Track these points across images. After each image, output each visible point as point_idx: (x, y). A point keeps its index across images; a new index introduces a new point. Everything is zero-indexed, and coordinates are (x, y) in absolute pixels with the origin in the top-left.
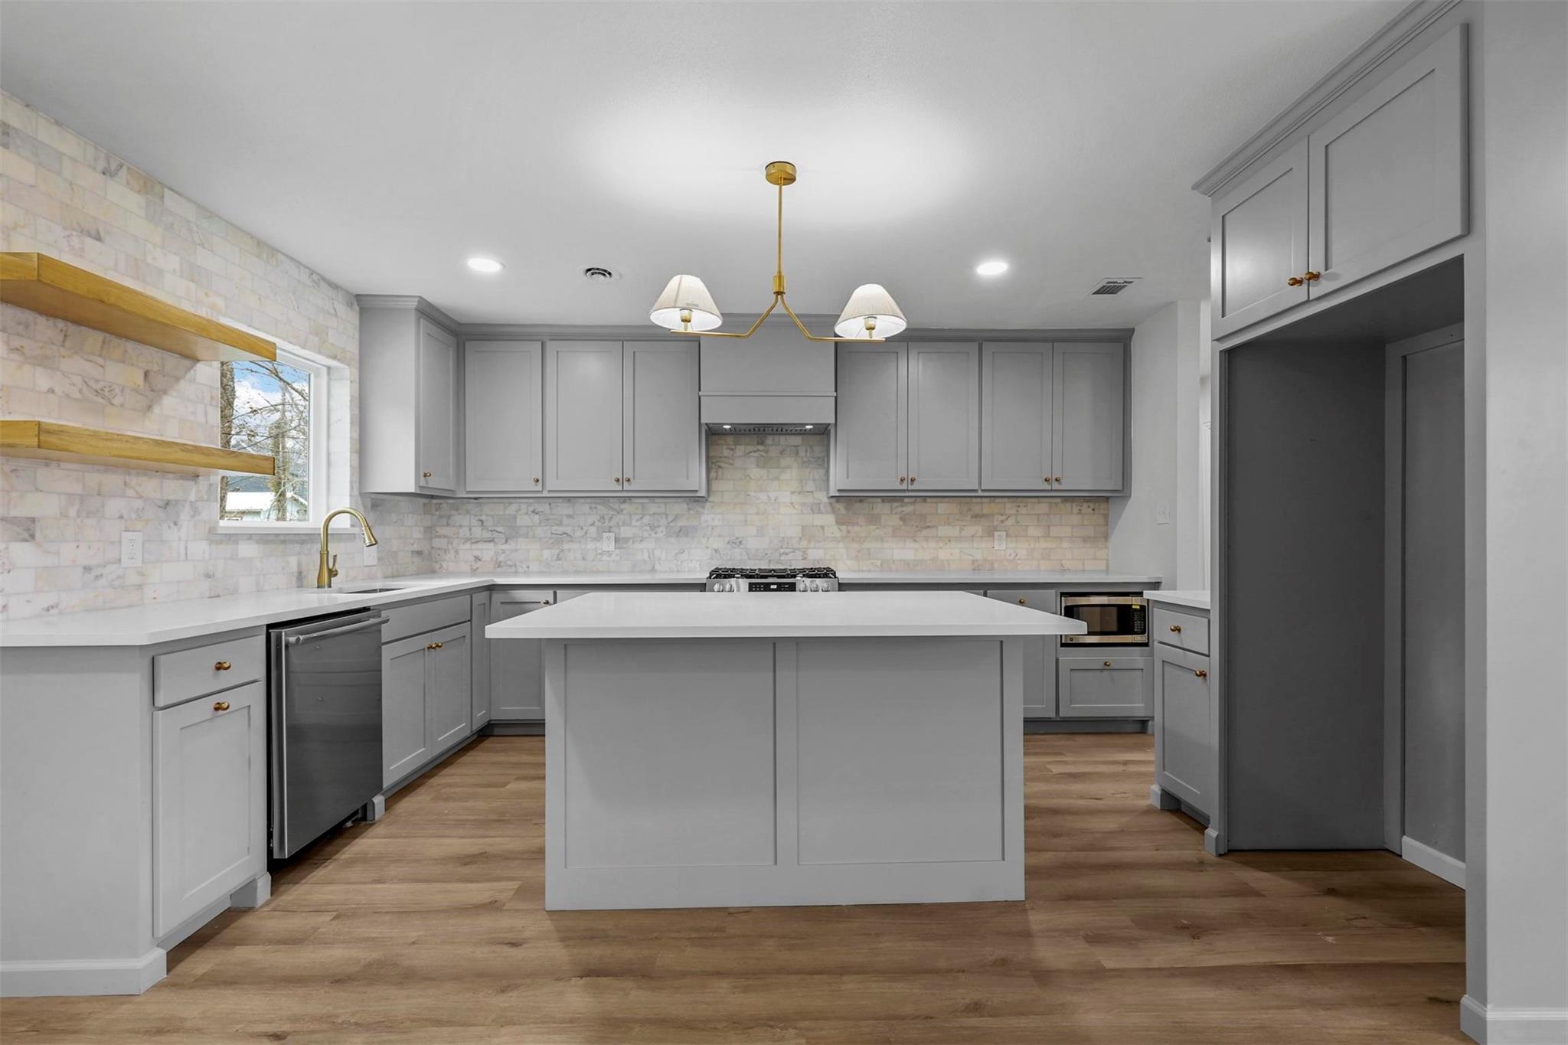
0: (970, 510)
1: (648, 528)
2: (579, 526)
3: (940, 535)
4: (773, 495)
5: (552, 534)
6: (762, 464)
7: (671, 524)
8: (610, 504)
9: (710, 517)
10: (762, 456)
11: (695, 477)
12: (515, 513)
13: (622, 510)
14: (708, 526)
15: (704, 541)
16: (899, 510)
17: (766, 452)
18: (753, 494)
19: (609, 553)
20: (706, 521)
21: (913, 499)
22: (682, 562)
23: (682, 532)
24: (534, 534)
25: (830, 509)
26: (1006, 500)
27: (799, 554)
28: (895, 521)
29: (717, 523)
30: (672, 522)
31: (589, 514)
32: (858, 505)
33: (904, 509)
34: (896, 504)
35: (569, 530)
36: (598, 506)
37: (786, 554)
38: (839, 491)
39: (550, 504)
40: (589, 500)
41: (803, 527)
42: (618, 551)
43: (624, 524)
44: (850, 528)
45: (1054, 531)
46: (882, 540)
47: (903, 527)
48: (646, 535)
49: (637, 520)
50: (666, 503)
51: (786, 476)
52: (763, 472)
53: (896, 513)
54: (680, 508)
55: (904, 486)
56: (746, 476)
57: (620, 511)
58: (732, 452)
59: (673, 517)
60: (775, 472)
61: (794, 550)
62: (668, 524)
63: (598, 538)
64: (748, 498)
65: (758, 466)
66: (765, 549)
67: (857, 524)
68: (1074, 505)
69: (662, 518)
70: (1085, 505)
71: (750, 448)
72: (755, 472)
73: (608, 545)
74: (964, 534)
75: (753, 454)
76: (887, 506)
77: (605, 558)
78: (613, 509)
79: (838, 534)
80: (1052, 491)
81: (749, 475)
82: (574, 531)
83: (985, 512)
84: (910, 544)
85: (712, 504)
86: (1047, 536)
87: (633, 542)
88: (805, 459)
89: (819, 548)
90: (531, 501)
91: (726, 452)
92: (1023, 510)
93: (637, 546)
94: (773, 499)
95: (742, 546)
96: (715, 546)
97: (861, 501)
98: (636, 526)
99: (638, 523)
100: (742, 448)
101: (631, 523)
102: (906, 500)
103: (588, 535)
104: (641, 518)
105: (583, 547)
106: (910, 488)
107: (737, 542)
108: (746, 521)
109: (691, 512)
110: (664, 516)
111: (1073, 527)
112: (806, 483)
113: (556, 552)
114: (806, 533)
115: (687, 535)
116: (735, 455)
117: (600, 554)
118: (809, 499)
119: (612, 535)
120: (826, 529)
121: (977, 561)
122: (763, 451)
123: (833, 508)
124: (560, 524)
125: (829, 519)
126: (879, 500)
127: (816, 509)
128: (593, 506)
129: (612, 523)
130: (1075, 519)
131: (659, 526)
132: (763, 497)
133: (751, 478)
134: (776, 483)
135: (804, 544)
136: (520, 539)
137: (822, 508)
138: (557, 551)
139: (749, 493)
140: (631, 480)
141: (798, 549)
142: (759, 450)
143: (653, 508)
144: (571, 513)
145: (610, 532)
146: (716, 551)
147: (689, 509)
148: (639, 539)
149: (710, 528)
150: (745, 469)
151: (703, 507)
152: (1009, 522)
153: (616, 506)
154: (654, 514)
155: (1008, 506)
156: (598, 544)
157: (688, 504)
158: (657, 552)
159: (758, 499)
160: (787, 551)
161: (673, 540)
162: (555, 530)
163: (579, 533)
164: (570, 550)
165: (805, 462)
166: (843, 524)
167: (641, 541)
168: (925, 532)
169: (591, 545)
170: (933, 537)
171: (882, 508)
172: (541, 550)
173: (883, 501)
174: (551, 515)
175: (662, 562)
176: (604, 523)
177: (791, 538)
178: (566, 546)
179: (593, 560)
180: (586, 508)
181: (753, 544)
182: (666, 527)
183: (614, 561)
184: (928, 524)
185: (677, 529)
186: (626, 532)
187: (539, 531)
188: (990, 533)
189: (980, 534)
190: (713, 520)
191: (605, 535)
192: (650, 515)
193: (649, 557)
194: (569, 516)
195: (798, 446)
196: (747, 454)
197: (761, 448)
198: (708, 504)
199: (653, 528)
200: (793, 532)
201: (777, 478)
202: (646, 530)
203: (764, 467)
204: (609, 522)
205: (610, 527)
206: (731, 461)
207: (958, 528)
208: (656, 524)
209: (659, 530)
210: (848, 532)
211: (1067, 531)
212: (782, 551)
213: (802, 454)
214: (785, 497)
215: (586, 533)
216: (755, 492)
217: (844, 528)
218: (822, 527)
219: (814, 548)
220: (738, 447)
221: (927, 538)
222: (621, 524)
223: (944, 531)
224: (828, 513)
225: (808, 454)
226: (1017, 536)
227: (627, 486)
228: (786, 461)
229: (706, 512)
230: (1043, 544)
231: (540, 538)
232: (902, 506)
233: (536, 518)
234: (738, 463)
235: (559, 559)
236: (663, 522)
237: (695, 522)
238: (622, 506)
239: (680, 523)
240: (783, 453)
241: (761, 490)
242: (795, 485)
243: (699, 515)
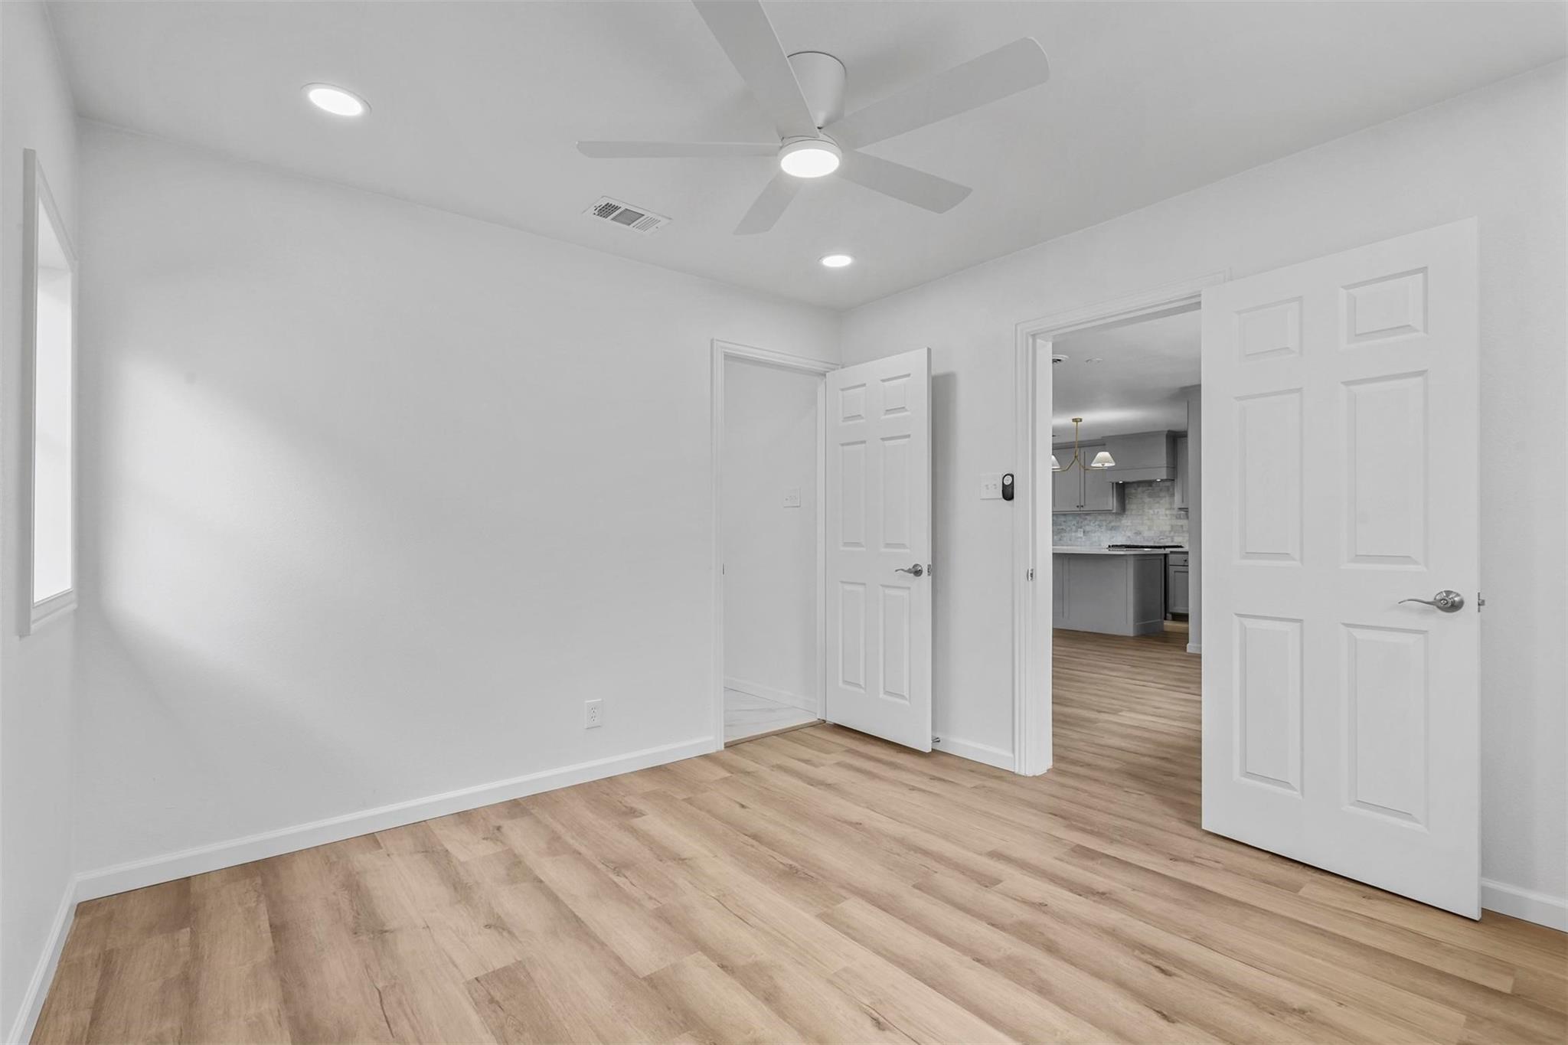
1: (1098, 527)
2: (1068, 526)
4: (1156, 511)
5: (1057, 529)
6: (1150, 496)
7: (1108, 525)
8: (1081, 516)
9: (1126, 521)
10: (1151, 492)
11: (1112, 503)
14: (1124, 525)
15: (1123, 532)
17: (1153, 490)
18: (1146, 510)
19: (1081, 538)
20: (1123, 523)
23: (1113, 528)
27: (1169, 539)
29: (1129, 524)
31: (1072, 521)
35: (1064, 527)
36: (1076, 517)
37: (1163, 539)
40: (1072, 515)
41: (1172, 526)
42: (1085, 537)
43: (1088, 525)
48: (1097, 529)
49: (1093, 523)
50: (1105, 516)
51: (1163, 501)
52: (1151, 499)
54: (1111, 518)
56: (1143, 502)
57: (1086, 519)
60: (1158, 499)
61: (1167, 537)
63: (1076, 531)
64: (1144, 512)
65: (1149, 497)
66: (1152, 537)
71: (1144, 489)
72: (1147, 500)
73: (1080, 534)
75: (1146, 491)
77: (1079, 540)
78: (1082, 518)
82: (1066, 528)
85: (1127, 515)
87: (1091, 533)
91: (1134, 491)
93: (1093, 535)
95: (1141, 535)
96: (1129, 535)
99: (1093, 525)
101: (1090, 524)
103: (1072, 530)
104: (1095, 522)
105: (1070, 535)
107: (1138, 533)
108: (1143, 523)
109: (1117, 519)
112: (1173, 505)
113: (1059, 537)
114: (1173, 529)
115: (1115, 530)
116: (1138, 492)
117: (1077, 538)
118: (1175, 512)
119: (1082, 530)
124: (1061, 525)
125: (1185, 522)
127: (1178, 517)
128: (1074, 517)
132: (1151, 512)
133: (1145, 503)
134: (1157, 505)
135: (1172, 534)
137: (1181, 516)
140: (1084, 506)
143: (1100, 517)
144: (1065, 520)
145: (1081, 528)
146: (1129, 537)
148: (1093, 531)
149: (1126, 527)
150: (1142, 498)
151: (1119, 517)
153: (1084, 517)
154: (1100, 520)
156: (1076, 534)
157: (1114, 516)
158: (1102, 537)
159: (1149, 512)
160: (1164, 537)
161: (1109, 532)
162: (1059, 528)
163: (1069, 529)
165: (1173, 494)
167: (1095, 532)
169: (1073, 534)
174: (1057, 521)
175: (1104, 542)
176: (1078, 524)
177: (1165, 531)
178: (1063, 535)
179: (1074, 541)
180: (1071, 518)
181: (1146, 534)
182: (1106, 526)
183: (1083, 541)
185: (1110, 527)
186: (1087, 528)
193: (1098, 540)
194: (1064, 522)
196: (1143, 492)
197: (1150, 488)
198: (1125, 516)
199: (1100, 526)
200: (1168, 528)
201: (1158, 502)
204: (1081, 524)
205: (1081, 526)
209: (1103, 527)
212: (1161, 537)
214: (1162, 511)
218: (1182, 526)
219: (1177, 536)
222: (1086, 524)
224: (1185, 519)
227: (1082, 509)
228: (1162, 494)
229: (1124, 519)
234: (1139, 496)
235: (1060, 540)
236: (1104, 523)
237: (1118, 524)
238: (1087, 517)
239: (1113, 524)
240: (1161, 490)
241: (1150, 508)
242: (1167, 506)
243: (1120, 520)
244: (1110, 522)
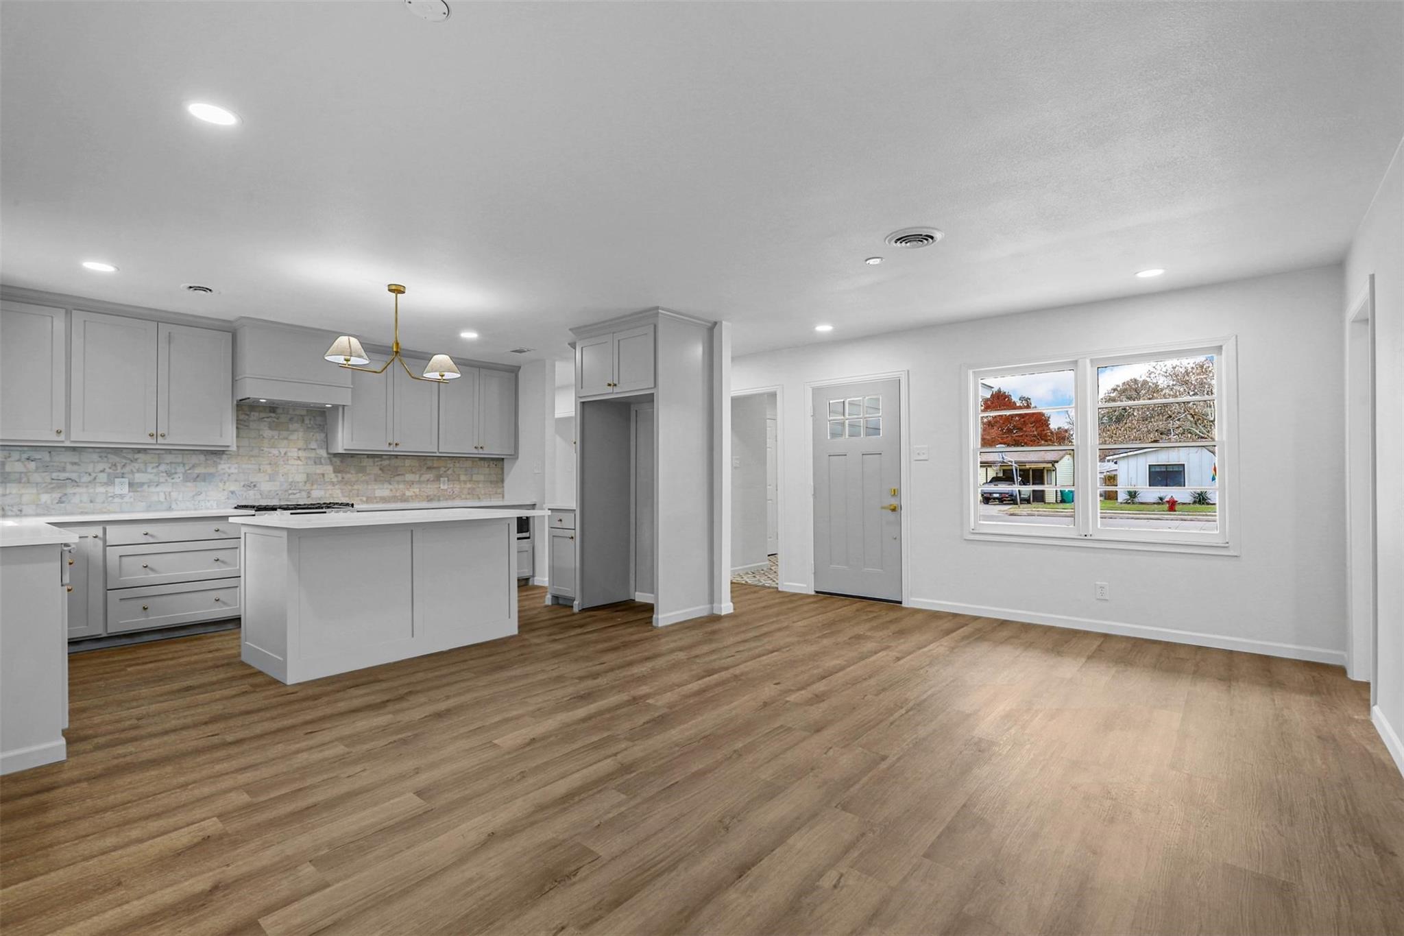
0: (426, 464)
1: (165, 474)
2: (86, 473)
3: (407, 479)
4: (283, 451)
5: (53, 479)
6: (274, 427)
7: (189, 472)
8: (125, 455)
9: (227, 466)
10: (274, 421)
11: (227, 435)
12: (3, 460)
13: (136, 459)
14: (224, 474)
15: (221, 485)
16: (379, 463)
17: (278, 419)
18: (265, 449)
19: (122, 496)
20: (223, 469)
21: (389, 457)
22: (199, 502)
23: (199, 478)
24: (28, 479)
25: (328, 461)
26: (447, 458)
27: (304, 494)
28: (376, 470)
29: (233, 470)
30: (190, 469)
31: (98, 462)
32: (350, 459)
33: (383, 462)
34: (376, 459)
35: (74, 476)
36: (109, 456)
37: (294, 494)
38: (345, 450)
39: (50, 452)
40: (98, 450)
41: (308, 474)
42: (131, 494)
43: (139, 471)
44: (344, 475)
45: (475, 478)
46: (367, 483)
47: (382, 475)
48: (162, 480)
49: (153, 468)
50: (183, 454)
51: (294, 437)
52: (275, 433)
53: (377, 466)
54: (197, 458)
55: (391, 448)
56: (260, 436)
57: (134, 461)
58: (247, 417)
59: (191, 465)
60: (285, 434)
61: (301, 491)
62: (186, 471)
63: (110, 482)
64: (261, 452)
65: (270, 428)
66: (276, 491)
67: (349, 473)
68: (486, 462)
69: (179, 466)
70: (491, 462)
71: (264, 414)
72: (267, 433)
73: (121, 489)
74: (422, 479)
75: (265, 419)
76: (371, 460)
77: (116, 500)
78: (125, 458)
79: (335, 480)
80: (478, 454)
81: (262, 435)
82: (80, 477)
83: (435, 465)
84: (386, 485)
85: (229, 456)
86: (471, 481)
87: (149, 486)
88: (310, 426)
89: (321, 489)
90: (26, 449)
92: (457, 465)
93: (153, 489)
94: (283, 453)
95: (256, 489)
96: (232, 488)
97: (352, 457)
98: (151, 473)
99: (155, 471)
100: (257, 414)
101: (146, 469)
102: (384, 457)
103: (97, 480)
104: (157, 467)
105: (92, 490)
106: (396, 449)
107: (252, 486)
108: (260, 469)
109: (209, 462)
110: (182, 465)
111: (485, 474)
112: (310, 443)
113: (57, 495)
114: (310, 479)
115: (204, 480)
116: (251, 419)
117: (111, 497)
118: (313, 455)
119: (126, 480)
120: (326, 476)
121: (430, 496)
122: (275, 417)
123: (331, 461)
124: (64, 470)
125: (329, 469)
126: (365, 456)
127: (318, 461)
128: (104, 455)
129: (127, 469)
130: (487, 471)
131: (176, 473)
132: (275, 452)
133: (264, 437)
134: (285, 441)
136: (8, 485)
137: (323, 461)
138: (59, 495)
139: (262, 448)
140: (166, 435)
141: (303, 490)
142: (271, 417)
143: (170, 458)
144: (77, 461)
145: (123, 477)
146: (232, 492)
147: (206, 460)
148: (155, 484)
149: (227, 475)
150: (259, 430)
151: (221, 459)
152: (449, 472)
153: (130, 456)
154: (171, 463)
155: (449, 462)
156: (110, 489)
157: (205, 455)
158: (174, 495)
159: (270, 453)
160: (295, 492)
161: (190, 484)
162: (58, 476)
163: (86, 478)
164: (74, 494)
165: (308, 428)
166: (339, 472)
167: (157, 485)
168: (397, 478)
169: (101, 489)
170: (402, 481)
171: (366, 462)
172: (39, 494)
173: (368, 457)
174: (51, 461)
175: (178, 502)
176: (117, 470)
177: (298, 482)
178: (70, 490)
179: (104, 502)
180: (95, 457)
181: (266, 487)
182: (184, 474)
183: (127, 503)
184: (399, 473)
185: (195, 476)
186: (139, 477)
187: (36, 477)
188: (438, 478)
189: (432, 479)
190: (229, 468)
191: (117, 480)
192: (167, 464)
193: (166, 499)
194: (74, 464)
195: (304, 416)
196: (261, 419)
197: (273, 415)
198: (224, 456)
199: (169, 474)
200: (301, 478)
201: (287, 439)
202: (163, 476)
203: (275, 430)
204: (122, 468)
205: (123, 474)
206: (246, 424)
207: (417, 476)
208: (173, 471)
209: (176, 476)
210: (343, 478)
211: (481, 478)
212: (290, 492)
213: (307, 421)
214: (294, 453)
215: (95, 478)
216: (267, 448)
217: (339, 475)
218: (323, 475)
219: (317, 489)
220: (252, 413)
221: (398, 482)
222: (135, 471)
223: (409, 477)
224: (326, 465)
225: (312, 423)
226: (453, 481)
227: (160, 440)
228: (293, 426)
229: (222, 462)
230: (469, 485)
231: (37, 483)
232: (381, 461)
233: (32, 465)
234: (253, 425)
235: (60, 502)
236: (180, 469)
237: (212, 470)
238: (137, 456)
239: (197, 471)
240: (291, 419)
241: (273, 447)
242: (301, 444)
243: (216, 464)
244: (194, 467)
